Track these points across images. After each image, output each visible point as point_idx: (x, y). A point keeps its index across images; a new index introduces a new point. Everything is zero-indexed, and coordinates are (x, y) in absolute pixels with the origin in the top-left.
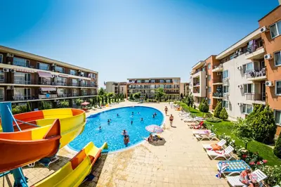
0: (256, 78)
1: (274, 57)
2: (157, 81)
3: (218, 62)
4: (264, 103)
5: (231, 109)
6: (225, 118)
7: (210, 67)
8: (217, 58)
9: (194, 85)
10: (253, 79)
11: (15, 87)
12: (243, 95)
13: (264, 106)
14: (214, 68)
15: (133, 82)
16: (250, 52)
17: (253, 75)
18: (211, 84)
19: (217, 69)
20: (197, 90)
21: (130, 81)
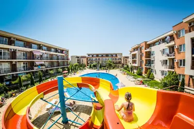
0: (170, 57)
1: (179, 47)
2: (107, 55)
3: (149, 46)
4: (173, 70)
5: (156, 73)
6: (153, 79)
7: (143, 48)
8: (148, 43)
9: (133, 58)
10: (168, 57)
11: (18, 62)
12: (163, 66)
13: (173, 72)
14: (146, 49)
15: (91, 56)
16: (167, 43)
17: (168, 55)
18: (144, 59)
19: (148, 50)
20: (134, 62)
21: (89, 55)
